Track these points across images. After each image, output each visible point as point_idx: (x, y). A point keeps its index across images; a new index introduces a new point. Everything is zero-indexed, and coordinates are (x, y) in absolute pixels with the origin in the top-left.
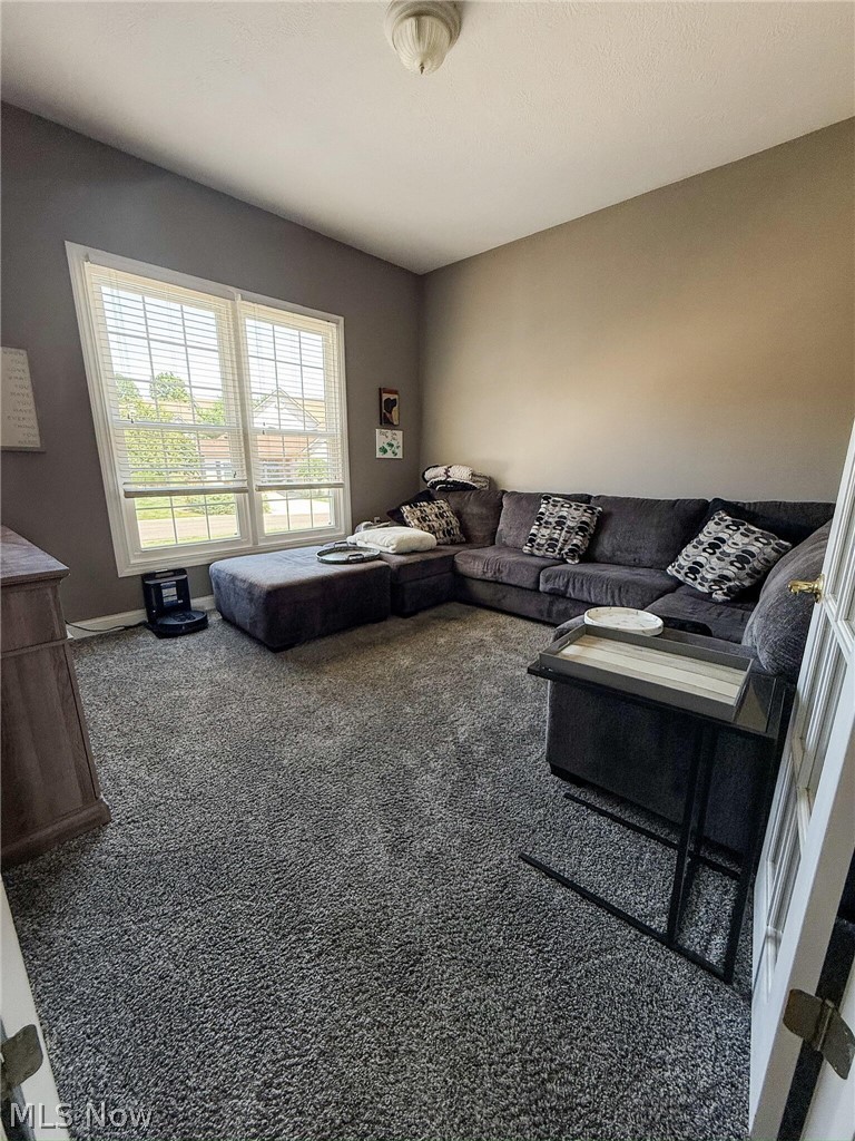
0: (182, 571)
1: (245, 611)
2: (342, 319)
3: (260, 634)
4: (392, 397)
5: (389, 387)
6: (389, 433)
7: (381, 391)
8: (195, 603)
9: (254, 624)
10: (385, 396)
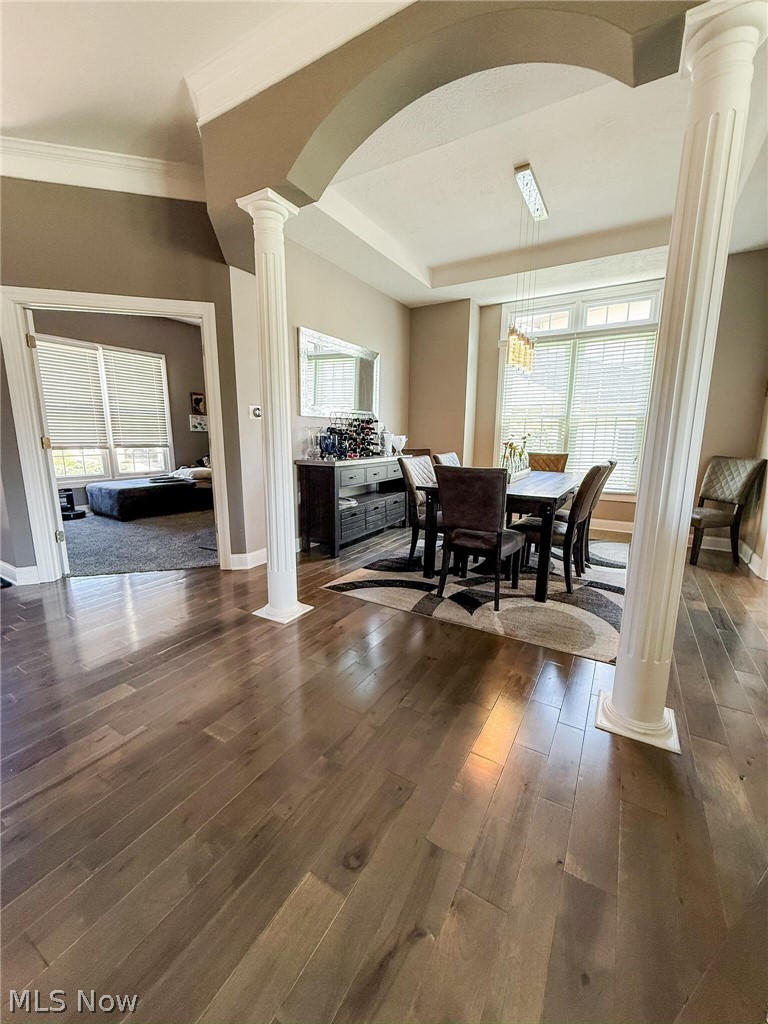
0: (70, 490)
1: (106, 505)
2: (163, 356)
3: (115, 513)
4: (199, 397)
5: (196, 392)
6: (198, 417)
7: (192, 394)
8: (77, 508)
9: (112, 509)
10: (194, 397)
